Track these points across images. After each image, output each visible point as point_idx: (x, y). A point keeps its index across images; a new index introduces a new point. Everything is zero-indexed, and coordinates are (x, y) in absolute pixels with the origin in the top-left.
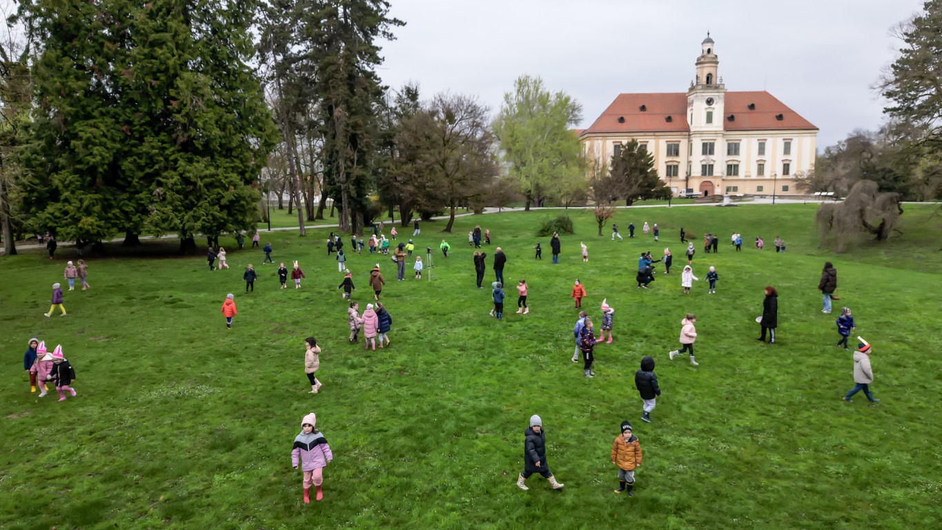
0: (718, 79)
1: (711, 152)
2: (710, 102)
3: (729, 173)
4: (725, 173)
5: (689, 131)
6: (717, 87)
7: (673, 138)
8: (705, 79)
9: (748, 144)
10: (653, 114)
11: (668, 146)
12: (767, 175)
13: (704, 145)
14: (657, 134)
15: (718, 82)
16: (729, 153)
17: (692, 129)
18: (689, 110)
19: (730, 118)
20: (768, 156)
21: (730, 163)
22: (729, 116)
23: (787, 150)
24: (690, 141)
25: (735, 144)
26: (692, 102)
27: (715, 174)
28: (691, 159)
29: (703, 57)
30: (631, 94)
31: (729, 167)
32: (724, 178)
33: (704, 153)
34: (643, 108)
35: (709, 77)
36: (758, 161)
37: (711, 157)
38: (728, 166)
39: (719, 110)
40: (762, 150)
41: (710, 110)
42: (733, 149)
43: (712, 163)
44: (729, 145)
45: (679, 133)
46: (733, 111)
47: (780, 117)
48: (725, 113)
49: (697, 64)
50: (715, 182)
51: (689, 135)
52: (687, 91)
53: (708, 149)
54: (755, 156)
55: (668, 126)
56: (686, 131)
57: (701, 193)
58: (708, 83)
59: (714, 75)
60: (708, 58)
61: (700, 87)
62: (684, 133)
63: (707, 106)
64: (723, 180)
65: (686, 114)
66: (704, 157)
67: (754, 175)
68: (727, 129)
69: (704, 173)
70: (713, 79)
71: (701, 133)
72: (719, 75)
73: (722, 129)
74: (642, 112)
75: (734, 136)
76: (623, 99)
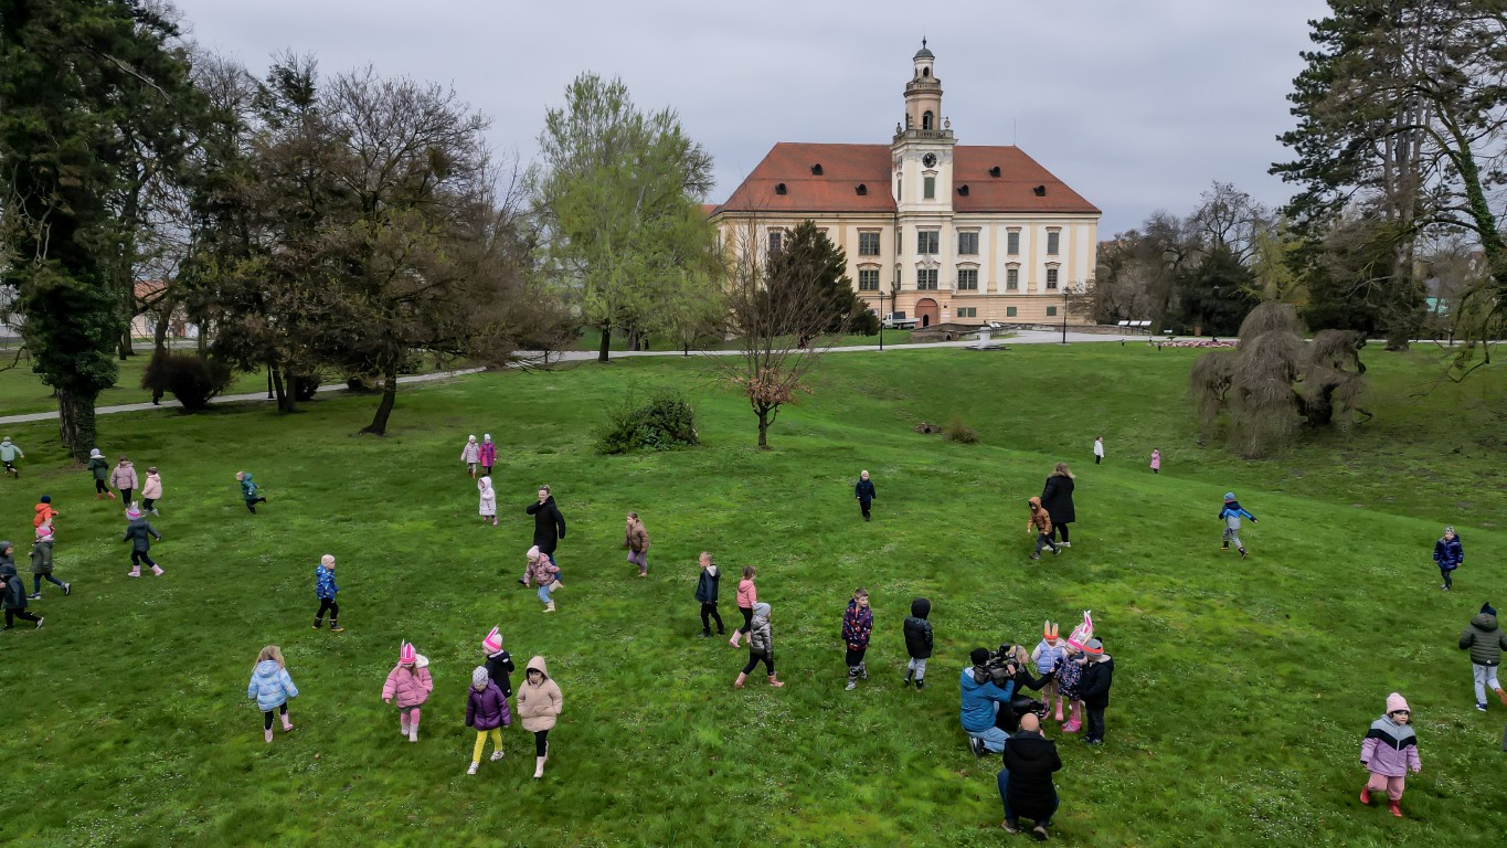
0: (943, 122)
1: (934, 249)
2: (929, 160)
3: (962, 286)
4: (956, 285)
5: (896, 212)
6: (942, 137)
7: (870, 224)
8: (921, 122)
9: (991, 236)
10: (836, 181)
11: (861, 236)
12: (1022, 288)
13: (922, 236)
14: (842, 215)
15: (943, 128)
16: (961, 252)
17: (901, 208)
18: (894, 174)
19: (961, 191)
20: (1023, 257)
21: (963, 267)
22: (960, 186)
23: (1053, 247)
24: (898, 229)
25: (971, 234)
26: (901, 161)
27: (939, 288)
28: (900, 259)
29: (916, 81)
30: (796, 144)
31: (962, 274)
32: (955, 293)
33: (922, 250)
34: (817, 170)
35: (928, 118)
36: (1007, 264)
37: (934, 257)
38: (960, 272)
39: (944, 174)
40: (1013, 247)
41: (930, 175)
42: (968, 244)
43: (934, 267)
44: (961, 235)
45: (880, 215)
46: (967, 178)
47: (1040, 191)
48: (954, 182)
49: (906, 94)
50: (942, 300)
51: (896, 218)
52: (891, 142)
53: (928, 243)
54: (1003, 256)
55: (860, 201)
56: (890, 210)
57: (918, 320)
58: (925, 128)
59: (935, 114)
60: (924, 85)
61: (913, 134)
62: (888, 215)
63: (926, 169)
64: (953, 297)
65: (889, 181)
66: (921, 257)
67: (1002, 289)
68: (958, 209)
69: (922, 286)
70: (935, 121)
71: (916, 215)
72: (943, 114)
73: (949, 208)
74: (815, 177)
75: (970, 221)
76: (782, 153)
